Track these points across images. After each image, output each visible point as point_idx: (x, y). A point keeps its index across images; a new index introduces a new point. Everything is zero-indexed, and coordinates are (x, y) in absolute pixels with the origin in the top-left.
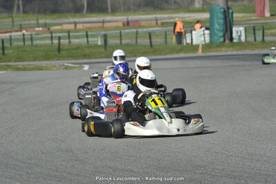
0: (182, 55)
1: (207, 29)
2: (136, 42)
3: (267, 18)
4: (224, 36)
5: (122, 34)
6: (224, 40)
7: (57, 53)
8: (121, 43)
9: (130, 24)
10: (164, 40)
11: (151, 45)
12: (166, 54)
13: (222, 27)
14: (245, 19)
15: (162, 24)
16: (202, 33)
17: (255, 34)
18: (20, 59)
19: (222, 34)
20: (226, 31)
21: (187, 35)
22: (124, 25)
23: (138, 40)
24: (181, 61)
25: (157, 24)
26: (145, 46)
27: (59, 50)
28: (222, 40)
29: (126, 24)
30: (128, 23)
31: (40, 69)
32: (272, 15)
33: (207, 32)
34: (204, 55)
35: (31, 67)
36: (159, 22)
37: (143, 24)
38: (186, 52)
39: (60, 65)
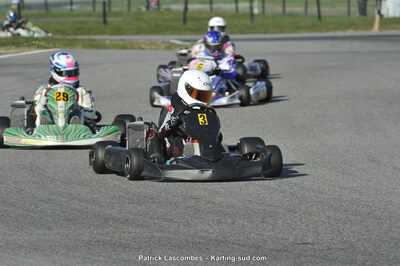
0: (350, 33)
7: (180, 24)
8: (284, 11)
10: (345, 8)
11: (320, 17)
12: (328, 30)
18: (118, 31)
24: (336, 42)
27: (185, 20)
31: (124, 48)
34: (382, 33)
35: (121, 43)
39: (164, 42)
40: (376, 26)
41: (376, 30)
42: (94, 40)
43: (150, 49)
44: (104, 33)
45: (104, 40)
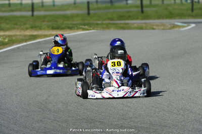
18: (147, 17)
27: (192, 10)
31: (141, 28)
39: (170, 24)
42: (127, 24)
43: (159, 29)
44: (137, 19)
45: (134, 24)
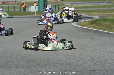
0: (28, 16)
1: (37, 6)
2: (8, 10)
3: (59, 2)
4: (44, 9)
5: (3, 7)
6: (44, 10)
9: (5, 3)
10: (20, 9)
11: (15, 12)
12: (22, 15)
13: (43, 5)
14: (51, 2)
15: (18, 3)
16: (35, 7)
17: (55, 8)
19: (43, 8)
20: (45, 7)
21: (29, 8)
22: (2, 3)
23: (9, 10)
24: (29, 18)
25: (16, 3)
26: (12, 12)
28: (43, 10)
29: (3, 3)
30: (4, 3)
32: (61, 1)
33: (37, 7)
34: (37, 16)
36: (17, 2)
37: (10, 3)
38: (30, 15)
40: (35, 14)
41: (35, 15)
